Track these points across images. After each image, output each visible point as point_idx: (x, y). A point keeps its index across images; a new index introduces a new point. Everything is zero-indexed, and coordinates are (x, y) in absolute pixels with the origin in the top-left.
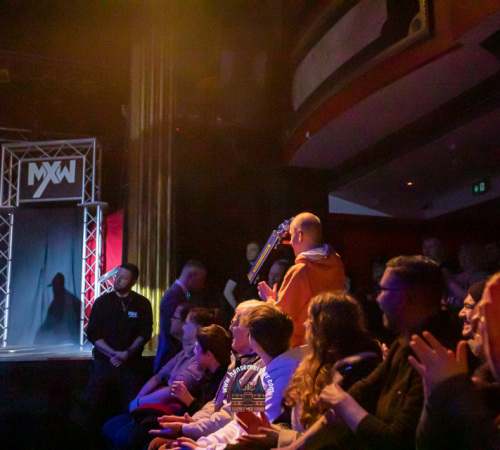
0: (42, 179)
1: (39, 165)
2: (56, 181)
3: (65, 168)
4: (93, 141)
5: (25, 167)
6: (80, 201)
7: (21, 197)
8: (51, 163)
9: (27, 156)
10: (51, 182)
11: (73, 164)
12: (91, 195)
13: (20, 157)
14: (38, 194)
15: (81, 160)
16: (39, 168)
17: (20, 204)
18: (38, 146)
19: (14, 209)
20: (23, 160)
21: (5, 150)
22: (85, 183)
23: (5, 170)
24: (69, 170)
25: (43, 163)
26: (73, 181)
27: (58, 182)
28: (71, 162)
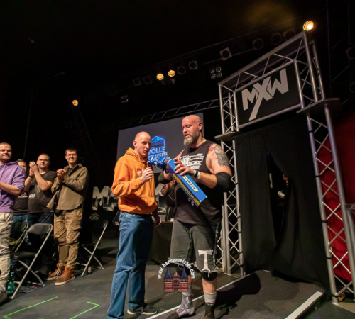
0: (255, 101)
1: (250, 89)
2: (268, 98)
3: (276, 80)
4: (303, 34)
6: (300, 108)
7: (240, 124)
8: (261, 82)
9: (239, 86)
10: (263, 100)
11: (283, 74)
12: (313, 98)
13: (234, 89)
14: (253, 116)
15: (293, 64)
17: (240, 130)
18: (246, 71)
19: (236, 134)
20: (237, 90)
21: (222, 87)
22: (301, 87)
23: (223, 103)
24: (280, 81)
25: (254, 86)
26: (287, 90)
27: (271, 98)
28: (281, 72)
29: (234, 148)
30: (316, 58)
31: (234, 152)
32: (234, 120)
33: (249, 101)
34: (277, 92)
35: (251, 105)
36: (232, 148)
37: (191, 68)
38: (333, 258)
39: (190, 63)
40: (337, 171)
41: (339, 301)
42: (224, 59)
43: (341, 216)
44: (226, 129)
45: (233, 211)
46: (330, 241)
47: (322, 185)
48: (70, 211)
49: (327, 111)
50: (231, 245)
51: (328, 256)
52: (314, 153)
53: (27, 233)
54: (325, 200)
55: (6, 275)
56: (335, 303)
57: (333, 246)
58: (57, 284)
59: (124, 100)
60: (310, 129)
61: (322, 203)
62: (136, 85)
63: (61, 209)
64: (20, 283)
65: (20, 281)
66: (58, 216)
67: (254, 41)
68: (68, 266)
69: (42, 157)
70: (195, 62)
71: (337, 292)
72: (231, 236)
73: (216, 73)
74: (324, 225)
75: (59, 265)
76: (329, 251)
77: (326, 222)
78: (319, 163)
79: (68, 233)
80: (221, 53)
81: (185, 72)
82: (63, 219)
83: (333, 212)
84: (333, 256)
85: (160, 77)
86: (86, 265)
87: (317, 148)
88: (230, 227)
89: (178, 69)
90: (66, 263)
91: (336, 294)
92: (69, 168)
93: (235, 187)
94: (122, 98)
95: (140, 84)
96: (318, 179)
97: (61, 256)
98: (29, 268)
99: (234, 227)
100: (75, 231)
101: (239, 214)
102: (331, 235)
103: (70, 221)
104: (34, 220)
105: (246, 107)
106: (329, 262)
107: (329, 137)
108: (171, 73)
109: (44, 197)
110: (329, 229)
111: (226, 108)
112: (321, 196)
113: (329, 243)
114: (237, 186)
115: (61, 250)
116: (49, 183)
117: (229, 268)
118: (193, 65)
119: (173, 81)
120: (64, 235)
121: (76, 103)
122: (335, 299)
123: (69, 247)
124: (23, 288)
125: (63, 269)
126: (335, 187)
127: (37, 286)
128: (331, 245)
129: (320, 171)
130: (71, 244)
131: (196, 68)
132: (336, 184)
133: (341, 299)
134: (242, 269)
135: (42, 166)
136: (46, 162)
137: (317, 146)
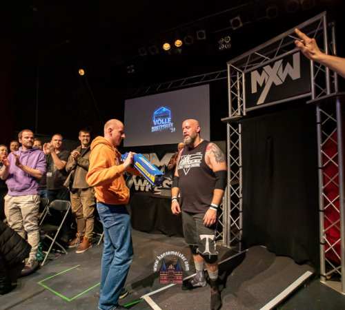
0: (264, 84)
1: (260, 70)
2: (278, 83)
3: (288, 65)
4: (323, 16)
5: (248, 77)
6: (310, 98)
8: (272, 65)
9: (248, 68)
10: (273, 84)
11: (296, 58)
12: (324, 87)
13: (243, 69)
16: (260, 73)
17: (247, 113)
18: (257, 52)
19: (242, 118)
20: (246, 71)
21: (231, 67)
22: (314, 74)
23: (232, 84)
24: (292, 66)
25: (264, 68)
26: (299, 76)
27: (281, 83)
28: (294, 55)
29: (240, 132)
30: (334, 43)
31: (240, 136)
32: (242, 102)
33: (258, 84)
34: (288, 77)
35: (260, 89)
36: (238, 131)
37: (199, 38)
38: (325, 244)
39: (197, 33)
40: (340, 166)
41: (327, 280)
42: (234, 28)
43: (339, 208)
44: (233, 111)
45: (235, 192)
46: (325, 229)
47: (324, 176)
48: (85, 190)
49: (338, 105)
50: (232, 222)
51: (322, 241)
52: (320, 145)
53: (48, 209)
54: (325, 191)
55: (37, 247)
56: (323, 281)
57: (327, 234)
58: (77, 252)
59: (130, 70)
60: (318, 120)
61: (322, 194)
62: (142, 55)
63: (77, 187)
64: (47, 253)
65: (47, 251)
66: (74, 193)
67: (268, 9)
68: (86, 236)
69: (56, 137)
70: (204, 32)
71: (326, 272)
72: (232, 214)
73: (224, 43)
74: (321, 214)
75: (78, 234)
76: (323, 238)
77: (324, 211)
78: (323, 155)
79: (84, 208)
80: (231, 21)
81: (193, 42)
82: (79, 196)
83: (331, 203)
84: (326, 242)
85: (166, 46)
86: (102, 235)
87: (323, 141)
88: (232, 206)
89: (185, 38)
90: (84, 233)
91: (325, 274)
92: (81, 149)
93: (238, 169)
94: (128, 67)
95: (146, 54)
96: (320, 171)
97: (79, 227)
98: (54, 240)
99: (236, 206)
100: (90, 207)
101: (241, 195)
102: (327, 224)
103: (86, 198)
104: (54, 196)
105: (254, 90)
106: (322, 247)
107: (336, 131)
108: (178, 43)
109: (61, 175)
110: (325, 218)
111: (234, 89)
112: (322, 187)
113: (324, 231)
114: (241, 169)
115: (79, 223)
116: (64, 162)
117: (229, 242)
118: (201, 35)
119: (180, 50)
120: (80, 210)
121: (82, 72)
122: (323, 278)
123: (86, 221)
124: (50, 255)
125: (82, 238)
126: (337, 180)
127: (61, 253)
128: (325, 233)
129: (323, 163)
130: (88, 218)
131: (205, 38)
132: (338, 177)
133: (329, 278)
134: (240, 243)
135: (57, 146)
136: (60, 143)
137: (324, 138)
